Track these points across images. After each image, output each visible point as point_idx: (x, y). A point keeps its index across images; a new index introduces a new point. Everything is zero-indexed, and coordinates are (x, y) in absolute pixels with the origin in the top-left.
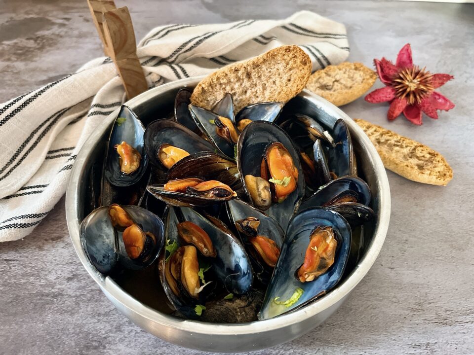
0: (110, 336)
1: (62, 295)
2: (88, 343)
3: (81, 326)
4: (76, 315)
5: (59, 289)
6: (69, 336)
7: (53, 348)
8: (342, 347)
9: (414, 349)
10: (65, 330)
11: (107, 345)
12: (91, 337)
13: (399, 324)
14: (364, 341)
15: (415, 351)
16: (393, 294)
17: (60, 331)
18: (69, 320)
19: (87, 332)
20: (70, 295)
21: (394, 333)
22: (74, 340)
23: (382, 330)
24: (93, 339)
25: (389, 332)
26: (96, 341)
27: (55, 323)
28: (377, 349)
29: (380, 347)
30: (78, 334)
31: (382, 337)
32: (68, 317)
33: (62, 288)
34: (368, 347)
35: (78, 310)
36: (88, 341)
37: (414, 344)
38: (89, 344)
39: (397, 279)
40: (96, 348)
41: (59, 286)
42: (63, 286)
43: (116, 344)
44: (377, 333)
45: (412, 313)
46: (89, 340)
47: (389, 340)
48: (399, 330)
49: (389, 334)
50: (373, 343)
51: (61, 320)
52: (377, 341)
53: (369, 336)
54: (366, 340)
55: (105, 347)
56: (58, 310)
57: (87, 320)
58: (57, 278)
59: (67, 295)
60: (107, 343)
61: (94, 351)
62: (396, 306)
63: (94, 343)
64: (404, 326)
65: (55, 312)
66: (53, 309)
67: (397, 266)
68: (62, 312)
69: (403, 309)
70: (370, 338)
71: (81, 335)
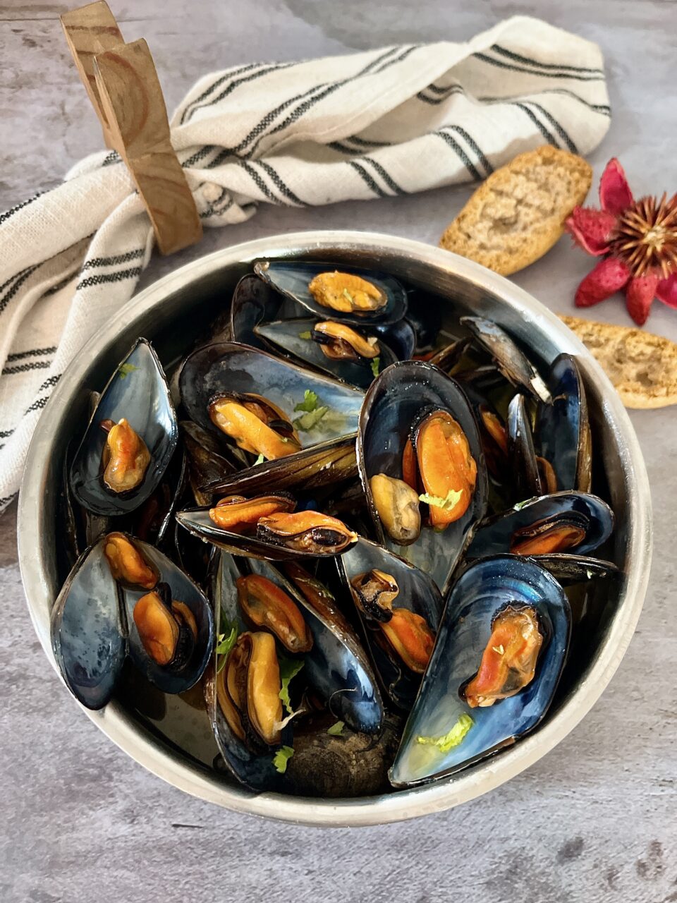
0: (118, 757)
1: (26, 678)
2: (80, 770)
3: (65, 738)
4: (55, 717)
5: (19, 665)
6: (45, 757)
7: (16, 778)
8: (534, 782)
9: (661, 788)
10: (36, 745)
11: (114, 774)
12: (84, 758)
13: (639, 742)
14: (573, 772)
15: (663, 791)
16: (634, 684)
17: (27, 747)
18: (41, 726)
19: (77, 748)
20: (41, 679)
21: (628, 758)
22: (55, 764)
23: (607, 752)
24: (89, 762)
25: (619, 756)
26: (93, 766)
27: (18, 732)
28: (596, 786)
29: (602, 782)
30: (60, 753)
31: (606, 765)
32: (38, 721)
33: (24, 664)
34: (581, 783)
35: (58, 707)
36: (79, 766)
37: (661, 779)
38: (82, 772)
39: (645, 655)
40: (95, 779)
41: (17, 661)
42: (27, 660)
43: (132, 771)
44: (598, 758)
45: (665, 721)
46: (82, 764)
47: (619, 771)
48: (638, 752)
49: (619, 759)
50: (590, 775)
51: (28, 727)
52: (597, 773)
53: (583, 762)
54: (578, 770)
55: (110, 778)
56: (21, 705)
57: (75, 725)
58: (14, 644)
59: (35, 677)
60: (115, 770)
61: (93, 784)
62: (637, 706)
63: (92, 771)
64: (648, 744)
65: (16, 710)
66: (11, 705)
67: (648, 628)
68: (29, 710)
69: (650, 713)
70: (584, 765)
71: (66, 756)
